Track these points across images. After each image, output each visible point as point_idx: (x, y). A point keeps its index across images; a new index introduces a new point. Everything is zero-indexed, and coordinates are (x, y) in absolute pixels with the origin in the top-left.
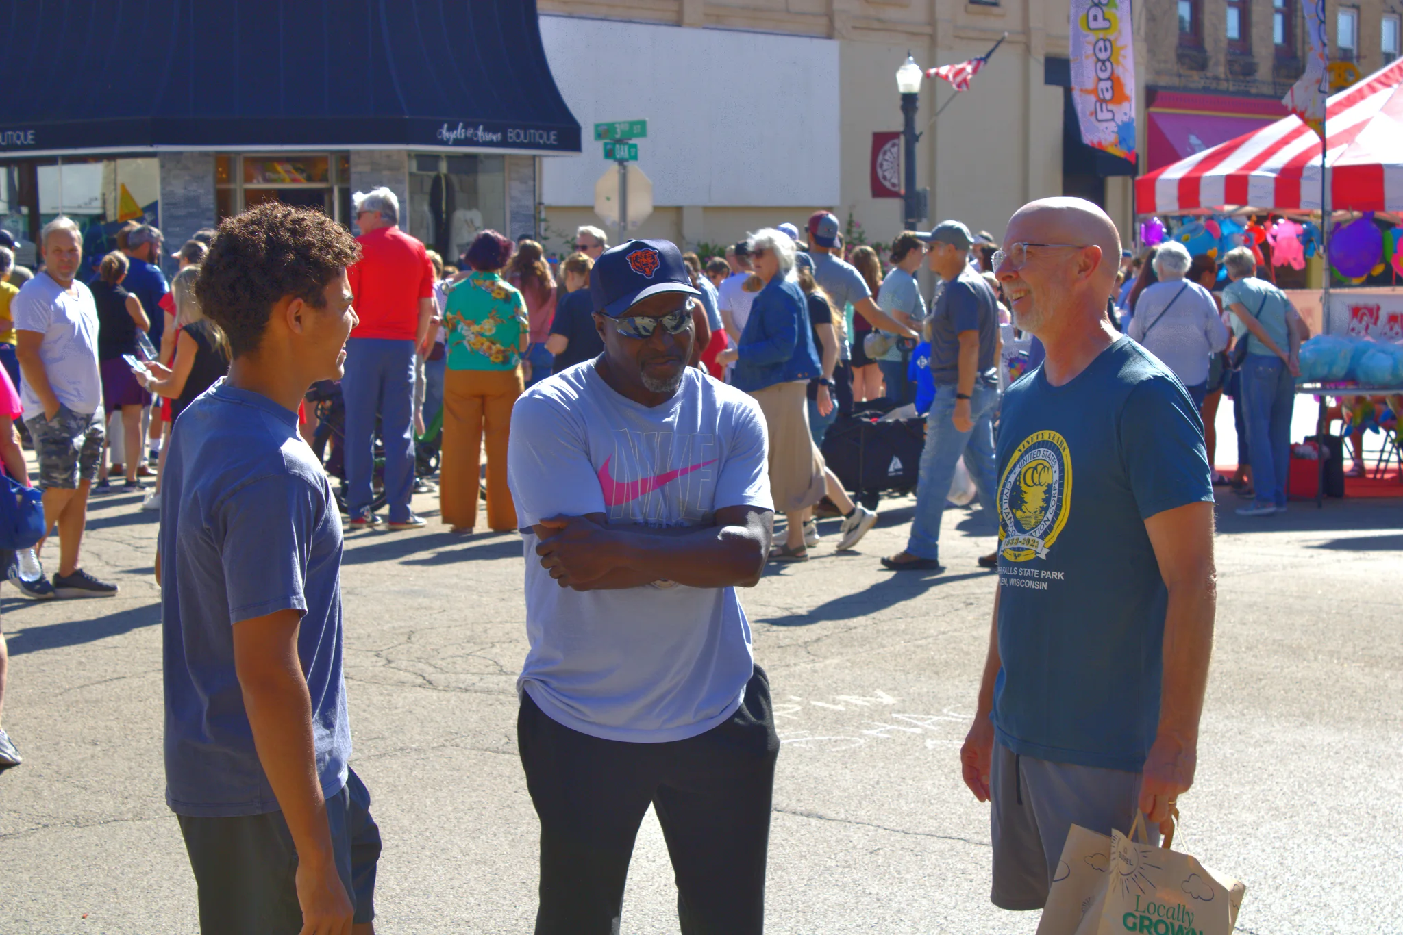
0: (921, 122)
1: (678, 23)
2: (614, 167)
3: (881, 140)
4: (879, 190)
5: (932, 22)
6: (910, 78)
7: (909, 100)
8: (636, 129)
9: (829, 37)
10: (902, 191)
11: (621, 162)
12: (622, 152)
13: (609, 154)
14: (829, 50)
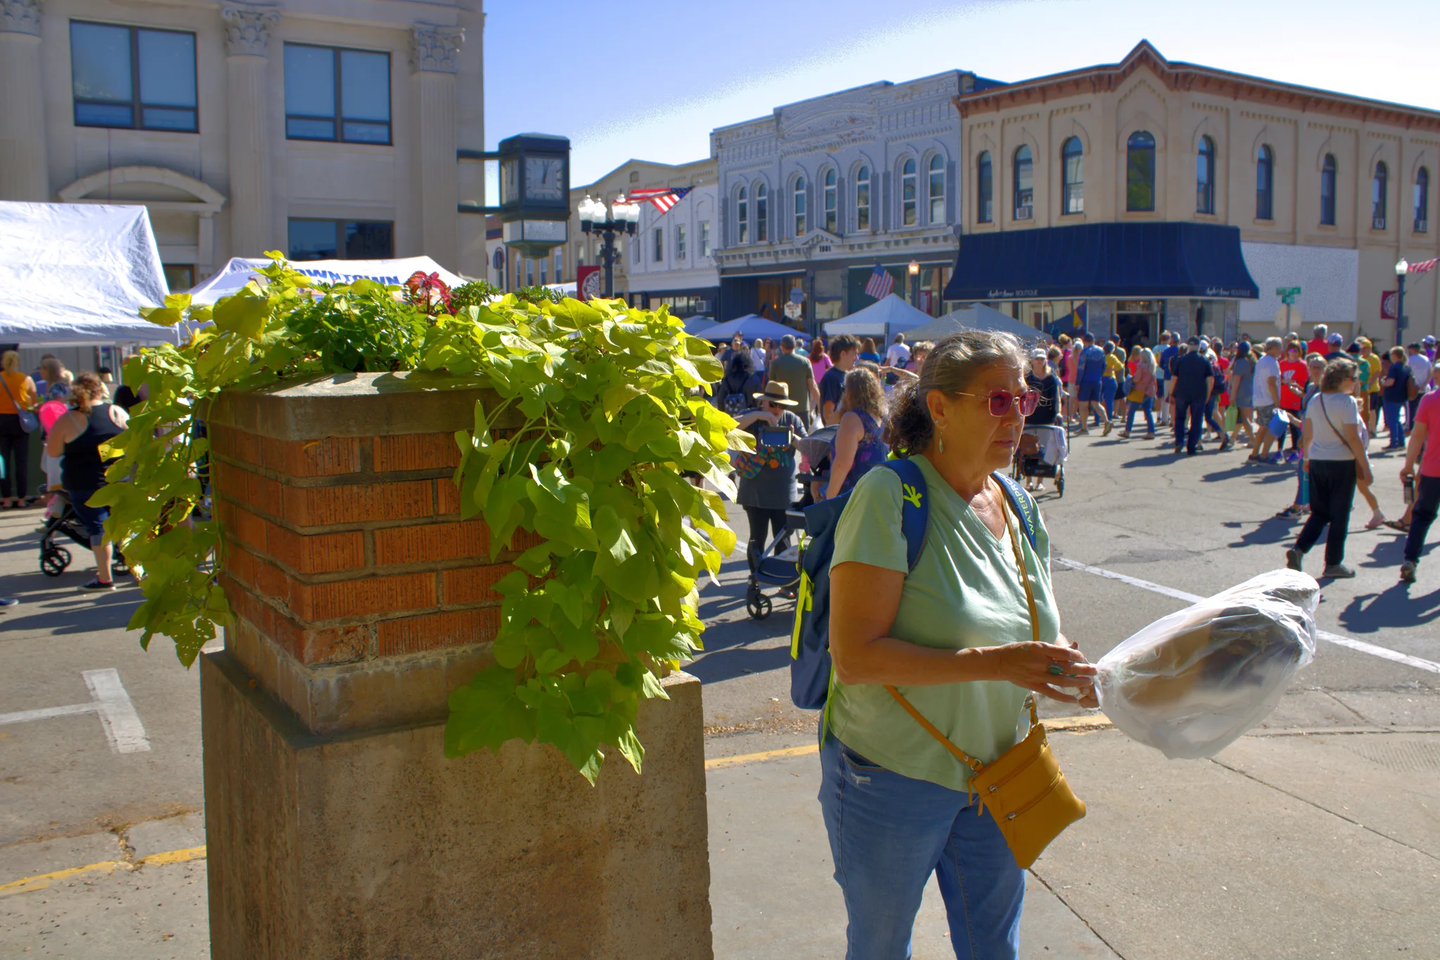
0: (1406, 286)
1: (1294, 243)
2: (1284, 307)
3: (1386, 295)
4: (1384, 315)
5: (1398, 241)
6: (1402, 267)
7: (1401, 278)
8: (1296, 291)
9: (1355, 248)
10: (1396, 316)
11: (1288, 305)
12: (1288, 300)
13: (1284, 301)
14: (1355, 254)
